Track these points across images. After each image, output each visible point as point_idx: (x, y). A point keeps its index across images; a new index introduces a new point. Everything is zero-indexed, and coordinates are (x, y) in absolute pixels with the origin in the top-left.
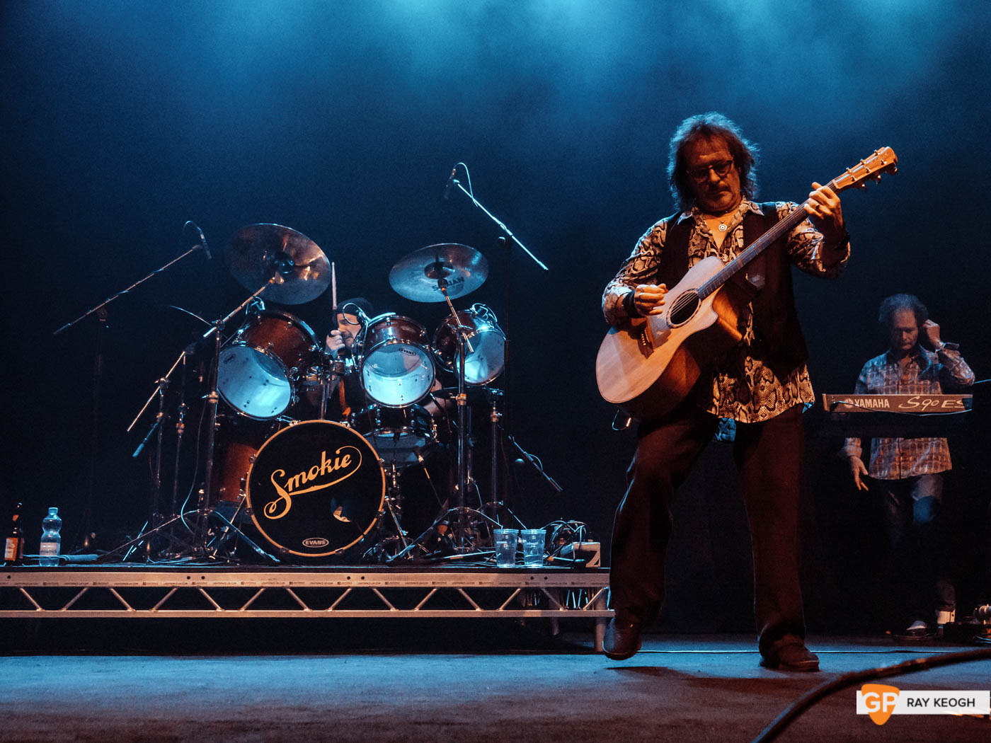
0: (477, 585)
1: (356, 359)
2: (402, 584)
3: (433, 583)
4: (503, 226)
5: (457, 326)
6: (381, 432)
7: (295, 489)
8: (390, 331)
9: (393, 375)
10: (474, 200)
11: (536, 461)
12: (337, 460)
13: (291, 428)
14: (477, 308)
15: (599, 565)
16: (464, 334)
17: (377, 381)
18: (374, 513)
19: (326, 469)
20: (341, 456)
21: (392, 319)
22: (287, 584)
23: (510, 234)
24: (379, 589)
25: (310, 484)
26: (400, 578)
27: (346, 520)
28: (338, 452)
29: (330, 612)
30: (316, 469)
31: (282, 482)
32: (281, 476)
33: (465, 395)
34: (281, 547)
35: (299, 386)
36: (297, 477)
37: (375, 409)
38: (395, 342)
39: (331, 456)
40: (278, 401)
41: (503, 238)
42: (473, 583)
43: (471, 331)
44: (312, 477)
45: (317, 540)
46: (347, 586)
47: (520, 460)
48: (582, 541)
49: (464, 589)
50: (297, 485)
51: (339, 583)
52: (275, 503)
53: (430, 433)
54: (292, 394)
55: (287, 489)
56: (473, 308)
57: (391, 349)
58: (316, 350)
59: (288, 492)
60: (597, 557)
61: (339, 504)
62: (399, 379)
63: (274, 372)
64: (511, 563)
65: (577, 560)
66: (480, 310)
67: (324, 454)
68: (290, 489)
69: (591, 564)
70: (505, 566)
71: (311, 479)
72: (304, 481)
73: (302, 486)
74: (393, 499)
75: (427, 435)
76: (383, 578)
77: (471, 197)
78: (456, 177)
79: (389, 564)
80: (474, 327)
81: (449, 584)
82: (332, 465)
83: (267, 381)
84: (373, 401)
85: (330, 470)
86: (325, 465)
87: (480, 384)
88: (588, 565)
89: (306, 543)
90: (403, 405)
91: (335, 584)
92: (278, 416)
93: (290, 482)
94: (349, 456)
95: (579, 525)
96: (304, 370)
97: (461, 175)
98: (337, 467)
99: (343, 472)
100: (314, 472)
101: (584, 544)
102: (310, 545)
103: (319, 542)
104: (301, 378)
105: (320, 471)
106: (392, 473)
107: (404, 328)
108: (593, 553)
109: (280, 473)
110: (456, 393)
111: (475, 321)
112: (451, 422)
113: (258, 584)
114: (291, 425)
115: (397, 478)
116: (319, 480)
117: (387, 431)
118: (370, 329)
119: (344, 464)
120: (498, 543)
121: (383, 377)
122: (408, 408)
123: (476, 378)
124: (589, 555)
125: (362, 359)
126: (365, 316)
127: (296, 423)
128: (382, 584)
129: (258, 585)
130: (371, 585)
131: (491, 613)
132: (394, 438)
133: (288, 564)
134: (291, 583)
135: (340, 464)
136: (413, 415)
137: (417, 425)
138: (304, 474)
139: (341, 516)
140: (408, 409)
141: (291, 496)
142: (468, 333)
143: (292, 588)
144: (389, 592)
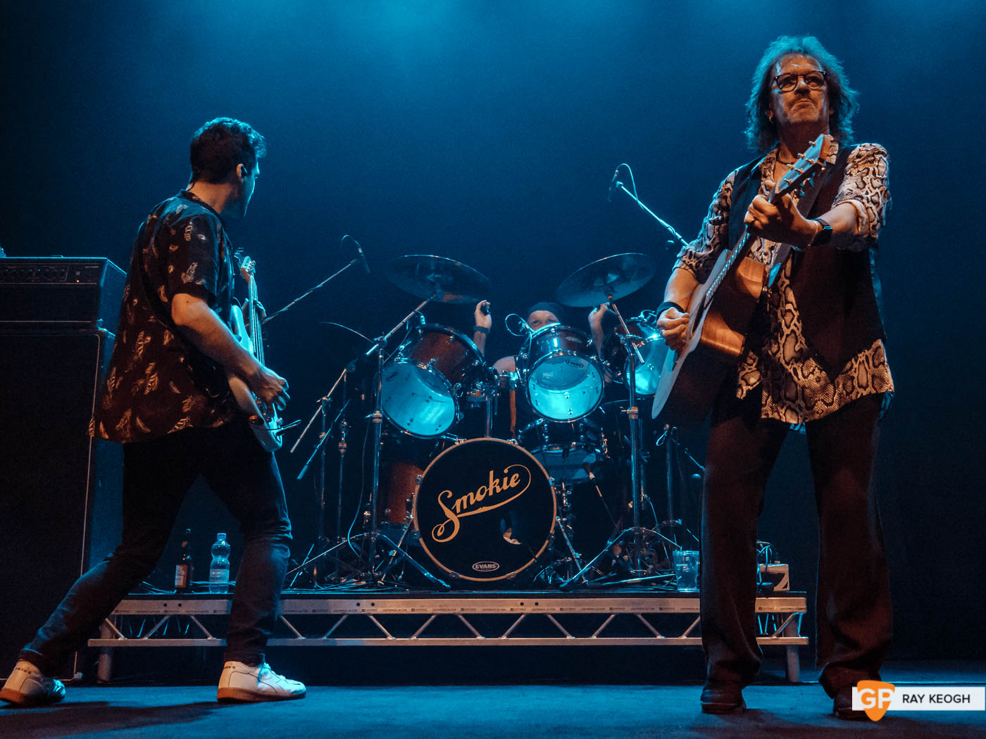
0: (657, 610)
1: (521, 372)
2: (578, 610)
3: (611, 609)
4: (671, 229)
5: (624, 333)
6: (549, 448)
7: (463, 511)
8: (555, 342)
9: (560, 388)
10: (639, 202)
12: (505, 480)
13: (458, 447)
14: (646, 315)
15: (788, 588)
16: (634, 344)
17: (543, 394)
18: (546, 535)
19: (495, 489)
20: (509, 476)
21: (558, 330)
22: (458, 610)
23: (680, 237)
24: (553, 615)
25: (478, 505)
26: (576, 604)
27: (517, 543)
28: (506, 471)
29: (504, 640)
30: (483, 489)
31: (450, 504)
32: (448, 497)
33: (637, 408)
34: (450, 571)
35: (462, 403)
36: (465, 498)
37: (542, 425)
38: (561, 354)
39: (500, 476)
40: (442, 419)
41: (672, 242)
42: (653, 609)
43: (640, 341)
44: (480, 497)
45: (487, 564)
46: (520, 612)
47: (697, 475)
48: (769, 563)
49: (643, 615)
50: (465, 507)
51: (512, 610)
52: (442, 526)
53: (601, 449)
54: (456, 411)
55: (454, 511)
56: (642, 316)
57: (557, 360)
58: (480, 365)
59: (456, 514)
60: (786, 580)
61: (508, 526)
62: (566, 392)
63: (436, 388)
64: (693, 587)
65: (764, 584)
66: (648, 318)
67: (492, 473)
68: (458, 511)
69: (778, 588)
70: (686, 590)
71: (479, 500)
72: (472, 502)
73: (470, 508)
74: (564, 519)
75: (598, 451)
76: (558, 604)
77: (636, 199)
78: (618, 179)
79: (563, 589)
80: (643, 335)
81: (628, 610)
82: (501, 484)
83: (430, 397)
84: (539, 415)
85: (498, 490)
86: (493, 485)
87: (652, 395)
88: (777, 589)
89: (476, 567)
90: (571, 420)
91: (507, 610)
92: (444, 433)
93: (458, 503)
94: (517, 475)
95: (764, 545)
96: (469, 385)
97: (624, 176)
98: (505, 487)
99: (511, 491)
100: (482, 493)
101: (769, 566)
102: (480, 569)
103: (490, 566)
104: (465, 394)
105: (488, 492)
106: (562, 492)
107: (569, 338)
108: (781, 576)
109: (447, 494)
110: (627, 406)
111: (643, 329)
112: (622, 437)
113: (429, 611)
114: (457, 444)
115: (568, 496)
116: (487, 501)
117: (556, 447)
118: (534, 341)
119: (513, 484)
120: (677, 565)
121: (549, 391)
123: (647, 389)
124: (777, 578)
125: (527, 372)
126: (528, 327)
127: (462, 441)
128: (557, 610)
129: (429, 613)
130: (545, 612)
131: (673, 641)
132: (563, 453)
133: (461, 589)
134: (462, 609)
135: (508, 483)
136: (581, 430)
137: (588, 440)
138: (471, 494)
139: (511, 539)
140: (576, 424)
141: (459, 518)
142: (638, 342)
143: (464, 615)
144: (565, 618)
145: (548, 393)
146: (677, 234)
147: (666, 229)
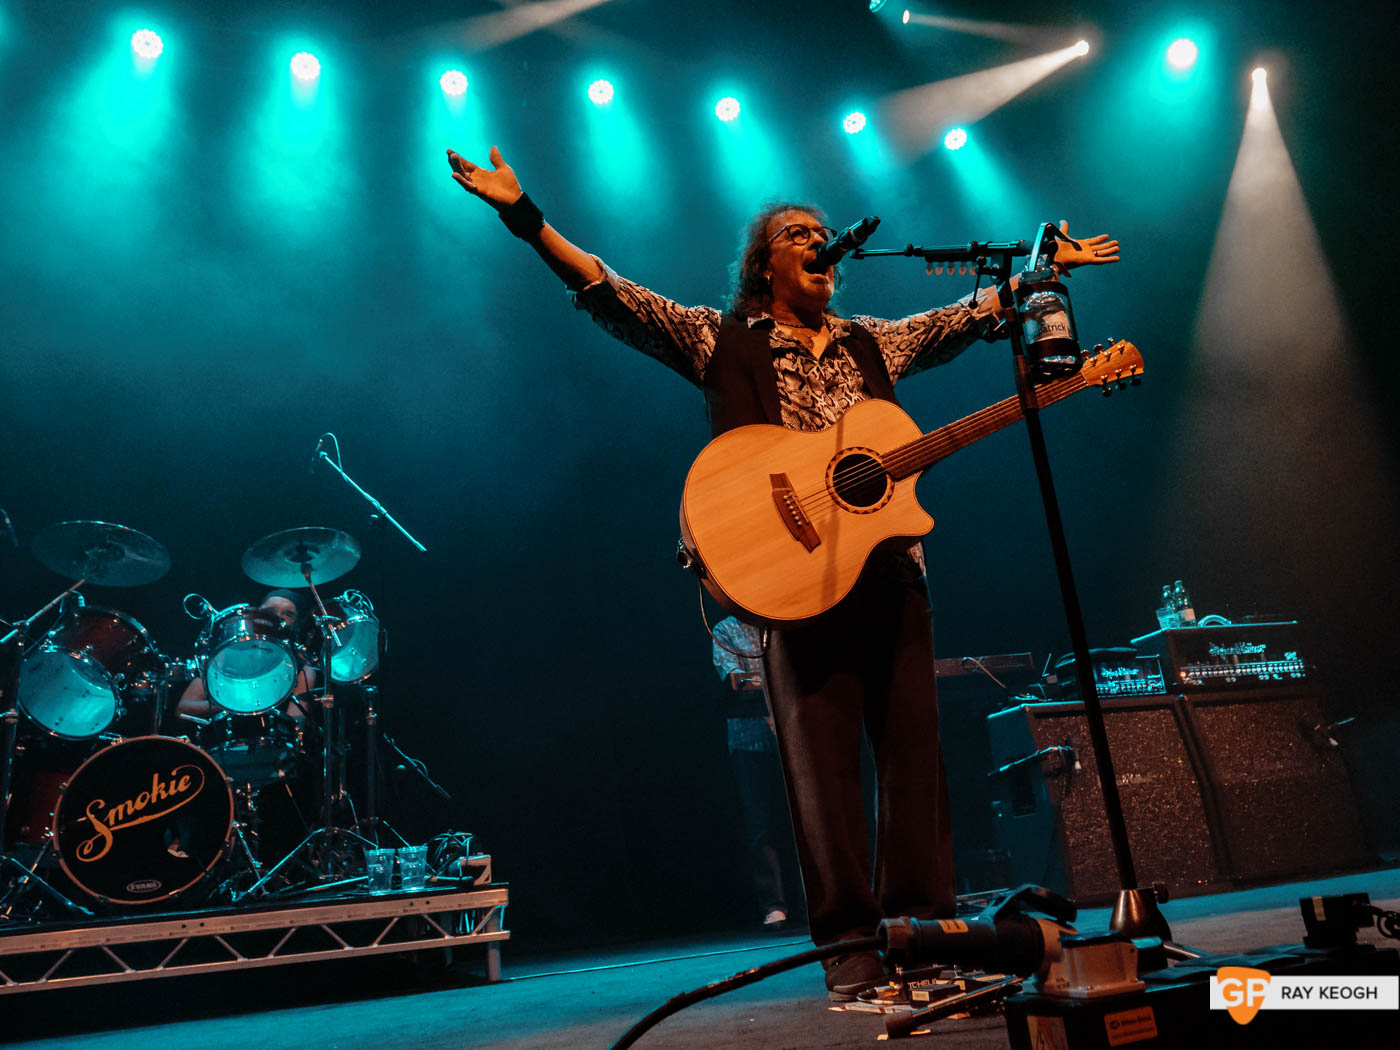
0: (345, 918)
1: (200, 660)
2: (252, 927)
3: (292, 922)
4: (376, 503)
5: (320, 614)
6: (232, 745)
7: (117, 822)
8: (243, 625)
10: (344, 474)
11: (420, 766)
12: (173, 783)
13: (115, 748)
14: (350, 595)
15: (490, 881)
16: (331, 626)
18: (221, 843)
19: (159, 795)
20: (178, 779)
21: (245, 612)
22: (102, 941)
23: (384, 511)
24: (222, 936)
25: (137, 814)
26: (251, 920)
27: (184, 855)
28: (174, 773)
29: (158, 971)
30: (145, 796)
31: (101, 816)
32: (100, 807)
33: (332, 696)
34: (97, 895)
35: (126, 697)
36: (121, 808)
37: (225, 719)
38: (248, 638)
39: (166, 779)
40: (100, 716)
41: (376, 516)
42: (341, 917)
43: (338, 623)
44: (140, 805)
45: (146, 883)
46: (182, 936)
47: (402, 766)
48: (471, 854)
49: (329, 925)
50: (121, 817)
51: (171, 934)
52: (91, 842)
53: (293, 742)
54: (117, 706)
55: (107, 824)
56: (345, 596)
57: (243, 646)
58: (150, 652)
59: (109, 826)
60: (488, 872)
61: (175, 836)
62: (254, 682)
63: (96, 681)
64: (386, 889)
65: (464, 878)
66: (352, 598)
67: (156, 776)
68: (112, 822)
69: (480, 881)
70: (379, 893)
71: (138, 809)
72: (130, 811)
73: (127, 818)
74: (243, 825)
75: (290, 745)
76: (226, 923)
77: (340, 470)
78: (322, 449)
79: (236, 904)
80: (344, 617)
81: (311, 921)
82: (167, 789)
83: (88, 692)
84: (222, 708)
85: (164, 795)
86: (157, 789)
87: (352, 682)
88: (478, 882)
89: (131, 887)
91: (166, 935)
92: (102, 733)
93: (112, 813)
94: (188, 777)
95: (467, 837)
96: (135, 675)
97: (328, 446)
98: (172, 791)
99: (180, 796)
100: (142, 800)
101: (471, 858)
102: (136, 889)
103: (149, 885)
104: (129, 687)
105: (150, 800)
106: (247, 793)
107: (258, 621)
108: (481, 869)
109: (99, 803)
110: (321, 694)
111: (347, 611)
112: (317, 728)
113: (66, 944)
114: (114, 744)
115: (253, 799)
116: (150, 809)
117: (241, 743)
118: (217, 624)
119: (182, 787)
120: (370, 866)
121: (235, 680)
122: (266, 714)
123: (347, 676)
124: (477, 871)
125: (206, 659)
126: (211, 608)
127: (121, 740)
128: (227, 929)
129: (65, 948)
130: (213, 933)
131: (362, 951)
132: (249, 751)
133: (105, 916)
134: (108, 940)
135: (176, 787)
136: (272, 722)
137: (278, 734)
138: (129, 803)
139: (177, 851)
140: (266, 716)
141: (113, 832)
142: (336, 624)
143: (110, 947)
144: (235, 939)
145: (231, 682)
146: (382, 509)
147: (370, 503)
